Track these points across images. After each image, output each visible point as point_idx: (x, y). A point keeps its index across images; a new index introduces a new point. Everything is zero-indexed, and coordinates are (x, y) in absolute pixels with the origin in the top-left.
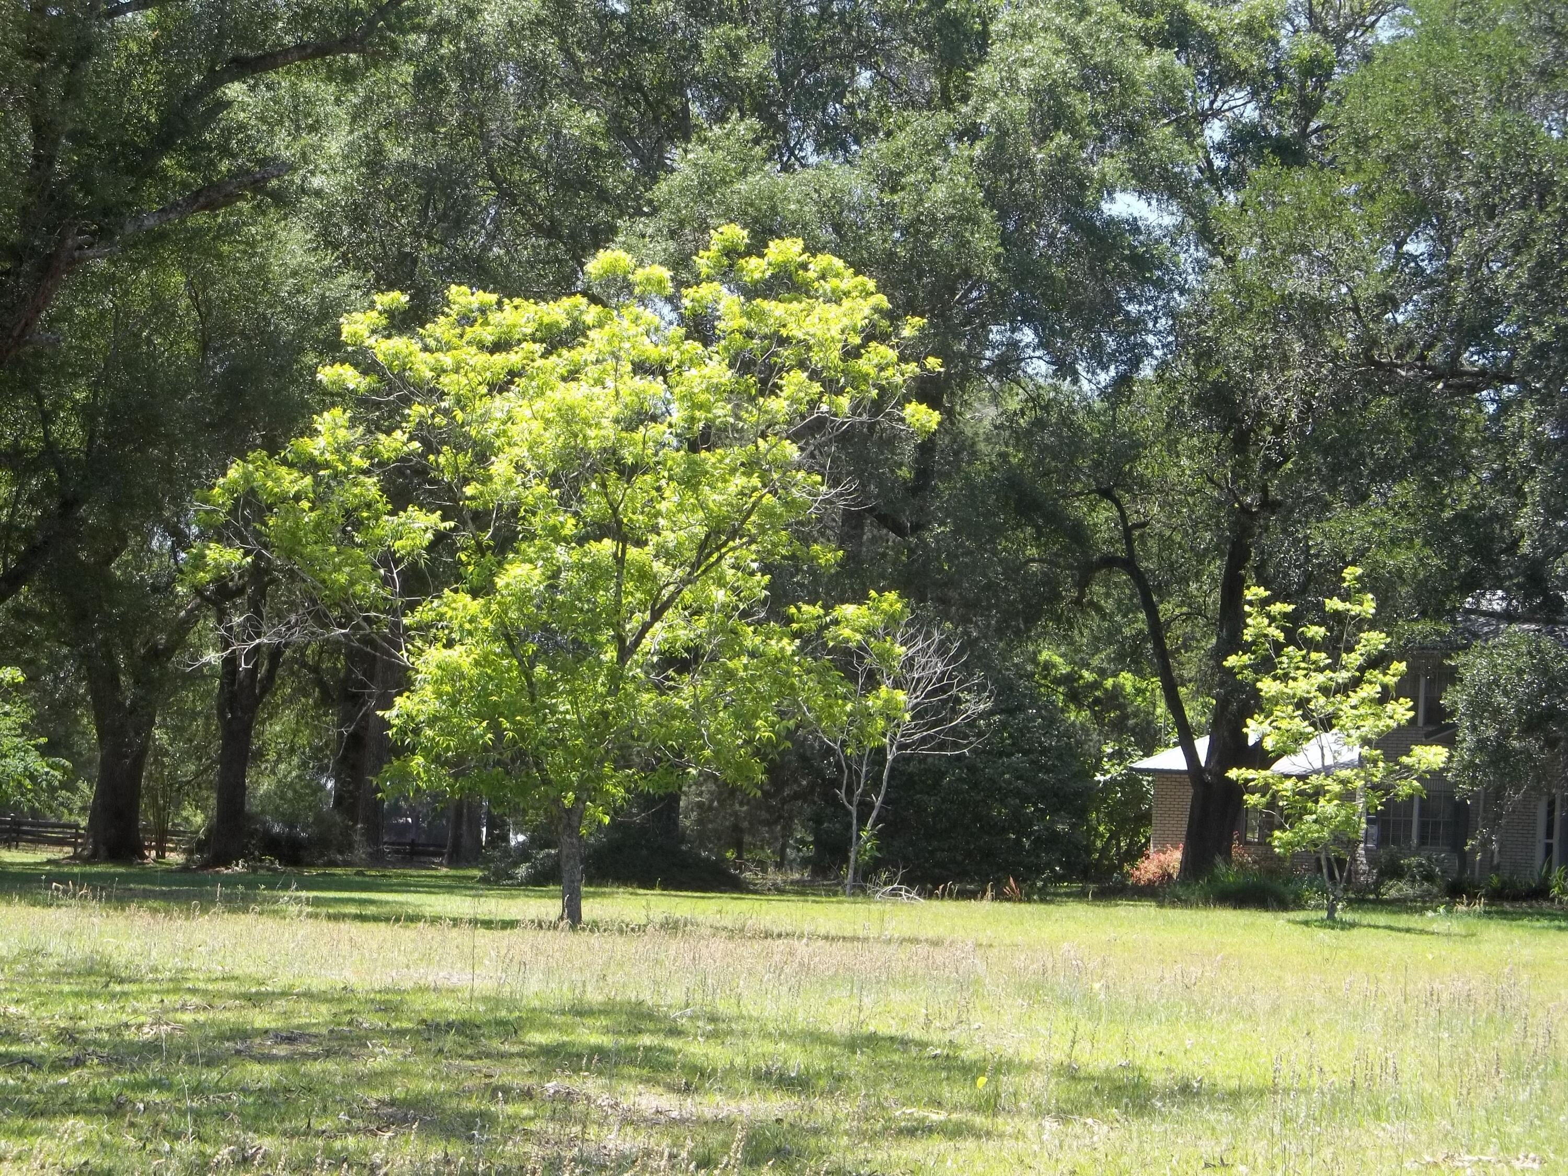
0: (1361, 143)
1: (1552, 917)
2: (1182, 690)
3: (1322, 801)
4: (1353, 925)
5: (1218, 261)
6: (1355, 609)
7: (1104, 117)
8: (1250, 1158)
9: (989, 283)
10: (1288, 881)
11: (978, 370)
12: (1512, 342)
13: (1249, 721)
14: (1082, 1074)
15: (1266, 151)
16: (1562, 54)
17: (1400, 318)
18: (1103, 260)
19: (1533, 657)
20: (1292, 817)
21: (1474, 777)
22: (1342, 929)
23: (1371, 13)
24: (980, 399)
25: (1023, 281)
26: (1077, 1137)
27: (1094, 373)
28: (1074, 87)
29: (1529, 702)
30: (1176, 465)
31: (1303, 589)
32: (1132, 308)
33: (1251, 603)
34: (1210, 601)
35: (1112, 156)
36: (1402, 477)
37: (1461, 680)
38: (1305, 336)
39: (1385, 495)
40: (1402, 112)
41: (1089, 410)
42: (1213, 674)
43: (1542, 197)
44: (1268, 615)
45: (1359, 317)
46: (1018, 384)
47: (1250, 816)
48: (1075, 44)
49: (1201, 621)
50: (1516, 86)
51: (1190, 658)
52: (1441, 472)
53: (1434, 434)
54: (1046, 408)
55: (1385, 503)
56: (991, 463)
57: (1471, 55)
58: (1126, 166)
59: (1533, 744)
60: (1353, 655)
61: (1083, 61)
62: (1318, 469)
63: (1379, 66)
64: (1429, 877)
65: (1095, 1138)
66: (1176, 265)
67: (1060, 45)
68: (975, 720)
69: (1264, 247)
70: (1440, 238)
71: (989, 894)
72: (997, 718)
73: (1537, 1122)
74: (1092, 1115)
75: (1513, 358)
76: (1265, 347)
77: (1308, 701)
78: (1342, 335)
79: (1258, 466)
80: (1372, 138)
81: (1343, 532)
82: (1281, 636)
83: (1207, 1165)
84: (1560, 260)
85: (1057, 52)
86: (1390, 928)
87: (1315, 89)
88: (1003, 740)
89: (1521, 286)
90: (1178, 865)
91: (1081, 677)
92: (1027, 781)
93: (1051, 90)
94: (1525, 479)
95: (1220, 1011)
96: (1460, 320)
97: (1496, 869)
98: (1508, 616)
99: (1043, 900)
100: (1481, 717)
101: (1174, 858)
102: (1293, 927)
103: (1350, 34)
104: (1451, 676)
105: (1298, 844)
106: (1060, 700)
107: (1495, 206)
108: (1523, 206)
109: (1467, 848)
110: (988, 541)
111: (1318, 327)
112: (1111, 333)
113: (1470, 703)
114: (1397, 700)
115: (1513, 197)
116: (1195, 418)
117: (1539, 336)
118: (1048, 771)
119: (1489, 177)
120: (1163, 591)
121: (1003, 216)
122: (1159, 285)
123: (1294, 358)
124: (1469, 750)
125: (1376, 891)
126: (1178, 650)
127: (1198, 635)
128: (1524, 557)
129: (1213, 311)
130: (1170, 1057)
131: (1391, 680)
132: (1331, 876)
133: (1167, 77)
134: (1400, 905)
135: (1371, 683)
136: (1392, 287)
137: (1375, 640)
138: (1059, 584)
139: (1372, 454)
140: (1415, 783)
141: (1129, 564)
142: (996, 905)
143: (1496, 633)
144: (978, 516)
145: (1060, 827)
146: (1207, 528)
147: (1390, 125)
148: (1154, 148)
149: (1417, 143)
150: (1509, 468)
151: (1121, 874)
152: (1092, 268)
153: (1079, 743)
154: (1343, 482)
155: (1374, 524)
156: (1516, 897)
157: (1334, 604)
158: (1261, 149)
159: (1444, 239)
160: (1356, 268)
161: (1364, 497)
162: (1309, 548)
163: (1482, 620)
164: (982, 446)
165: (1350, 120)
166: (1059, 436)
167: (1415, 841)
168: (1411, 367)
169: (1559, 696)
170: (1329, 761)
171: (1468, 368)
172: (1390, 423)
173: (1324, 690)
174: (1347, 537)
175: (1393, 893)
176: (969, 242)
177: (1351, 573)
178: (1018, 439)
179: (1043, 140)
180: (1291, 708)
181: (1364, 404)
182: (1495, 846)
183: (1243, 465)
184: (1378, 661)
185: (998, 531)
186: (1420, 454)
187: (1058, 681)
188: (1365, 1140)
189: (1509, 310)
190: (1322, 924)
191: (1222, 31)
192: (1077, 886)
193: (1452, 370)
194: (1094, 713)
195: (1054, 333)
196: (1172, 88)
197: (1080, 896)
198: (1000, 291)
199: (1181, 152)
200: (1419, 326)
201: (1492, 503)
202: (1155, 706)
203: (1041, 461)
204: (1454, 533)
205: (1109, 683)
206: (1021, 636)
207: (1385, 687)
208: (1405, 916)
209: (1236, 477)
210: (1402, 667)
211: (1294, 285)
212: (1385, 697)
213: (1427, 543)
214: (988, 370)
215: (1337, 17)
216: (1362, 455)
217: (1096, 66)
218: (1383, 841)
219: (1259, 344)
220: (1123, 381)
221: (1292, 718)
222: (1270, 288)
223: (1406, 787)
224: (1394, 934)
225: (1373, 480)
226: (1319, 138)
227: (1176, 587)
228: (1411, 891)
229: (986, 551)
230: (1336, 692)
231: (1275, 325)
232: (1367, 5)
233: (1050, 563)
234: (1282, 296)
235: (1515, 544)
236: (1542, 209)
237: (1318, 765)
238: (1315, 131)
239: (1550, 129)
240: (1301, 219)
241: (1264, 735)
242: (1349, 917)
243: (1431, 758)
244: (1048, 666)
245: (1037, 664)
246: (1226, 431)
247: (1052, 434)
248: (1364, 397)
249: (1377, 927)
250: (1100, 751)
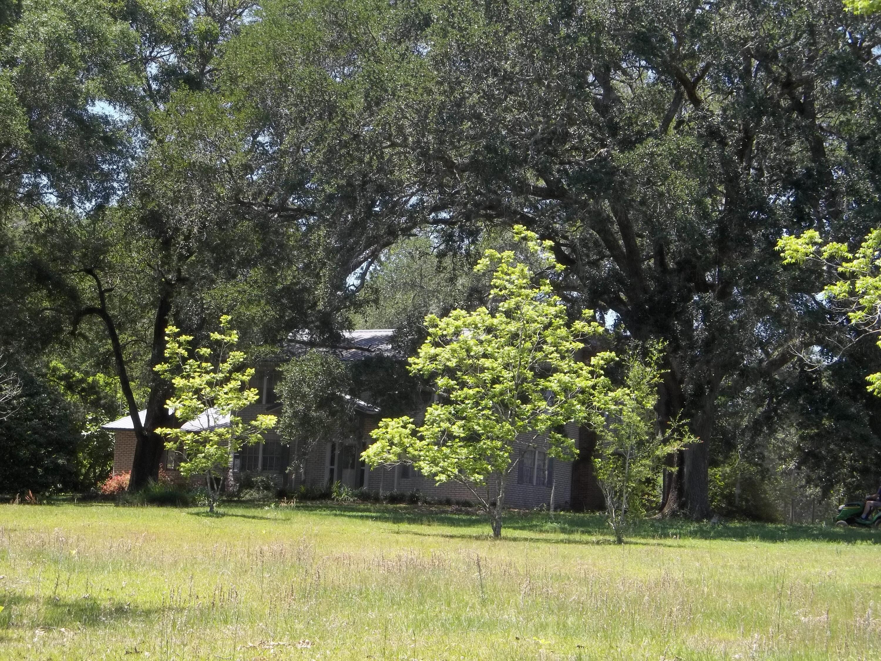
0: (234, 80)
1: (332, 508)
2: (132, 384)
3: (208, 446)
4: (223, 515)
5: (154, 142)
6: (227, 339)
7: (89, 57)
8: (152, 647)
9: (21, 150)
10: (190, 491)
11: (15, 199)
12: (314, 193)
13: (168, 402)
14: (62, 603)
15: (180, 82)
16: (341, 36)
17: (255, 178)
18: (88, 138)
19: (323, 366)
20: (191, 456)
21: (291, 432)
22: (218, 517)
23: (240, 8)
24: (17, 216)
25: (42, 149)
26: (54, 639)
27: (83, 203)
28: (71, 39)
29: (321, 391)
30: (129, 256)
31: (200, 327)
32: (105, 167)
33: (169, 336)
34: (148, 333)
35: (93, 80)
36: (255, 265)
37: (285, 379)
38: (202, 186)
39: (245, 276)
40: (256, 64)
41: (80, 225)
42: (149, 375)
43: (330, 114)
44: (178, 342)
45: (232, 176)
46: (39, 208)
47: (170, 454)
48: (72, 15)
49: (143, 345)
50: (318, 52)
51: (137, 366)
52: (276, 263)
53: (272, 242)
54: (54, 222)
55: (246, 280)
56: (22, 253)
57: (293, 34)
58: (101, 86)
59: (323, 414)
60: (225, 365)
61: (77, 25)
62: (208, 261)
63: (244, 37)
64: (267, 488)
65: (65, 640)
66: (130, 143)
67: (63, 15)
68: (10, 400)
69: (180, 134)
70: (276, 134)
71: (17, 500)
72: (24, 399)
73: (311, 622)
74: (65, 626)
75: (315, 201)
76: (179, 191)
77: (201, 390)
78: (223, 186)
79: (175, 258)
80: (240, 76)
81: (222, 296)
82: (186, 354)
83: (127, 653)
84: (340, 149)
85: (61, 19)
86: (244, 516)
87: (208, 48)
88: (27, 411)
89: (320, 162)
90: (128, 482)
91: (74, 376)
92: (41, 435)
93: (58, 40)
94: (321, 269)
95: (144, 565)
96: (287, 181)
97: (304, 482)
98: (311, 344)
99: (49, 503)
100: (295, 399)
101: (126, 478)
102: (190, 516)
103: (229, 18)
104: (278, 377)
105: (194, 470)
106: (62, 389)
107: (305, 118)
108: (321, 118)
109: (287, 471)
110: (20, 298)
111: (209, 181)
112: (92, 181)
113: (290, 391)
114: (249, 389)
115: (315, 113)
116: (140, 230)
117: (329, 190)
118: (53, 429)
119: (302, 102)
120: (121, 327)
121: (30, 110)
122: (120, 153)
123: (196, 198)
124: (289, 417)
125: (238, 496)
126: (130, 361)
127: (142, 353)
128: (320, 311)
129: (150, 170)
130: (113, 592)
131: (246, 378)
132: (212, 488)
133: (125, 37)
134: (251, 504)
135: (235, 380)
136: (250, 160)
137: (238, 356)
138: (61, 323)
139: (238, 253)
140: (259, 436)
141: (102, 312)
142: (21, 506)
143: (305, 353)
144: (14, 283)
145: (60, 461)
146: (147, 292)
147: (249, 70)
148: (118, 77)
149: (264, 80)
150: (312, 262)
151: (96, 488)
152: (82, 143)
153: (72, 413)
154: (222, 268)
155: (239, 292)
156: (313, 498)
157: (215, 336)
158: (178, 80)
159: (279, 135)
160: (231, 149)
161: (234, 277)
162: (203, 304)
163: (298, 345)
164: (18, 243)
165: (228, 66)
166: (62, 239)
167: (260, 467)
168: (260, 205)
169: (337, 388)
170: (212, 424)
171: (292, 207)
172: (249, 236)
173: (210, 384)
174: (224, 298)
175: (248, 497)
176: (9, 126)
177: (225, 318)
178: (38, 240)
179: (53, 69)
180: (191, 394)
181: (234, 225)
182: (302, 470)
183: (167, 258)
184: (240, 368)
185: (26, 292)
186: (265, 253)
187: (61, 378)
188: (218, 635)
189: (313, 175)
190: (207, 515)
191: (156, 12)
192: (70, 495)
193: (282, 208)
194: (82, 396)
195: (59, 179)
196: (128, 44)
197: (70, 501)
198: (27, 155)
199: (133, 80)
200: (264, 182)
201: (303, 281)
202: (116, 392)
203: (52, 253)
204: (283, 297)
205: (90, 379)
206: (39, 351)
207: (243, 382)
208: (253, 510)
209: (164, 264)
210: (253, 371)
211: (196, 157)
212: (243, 388)
213: (268, 303)
214: (21, 200)
215: (221, 9)
216: (233, 253)
217: (84, 28)
218: (242, 468)
219: (176, 189)
220: (100, 208)
221: (191, 399)
222: (183, 159)
223: (254, 438)
224: (246, 519)
225: (239, 267)
226: (211, 76)
227: (128, 325)
228: (257, 496)
229: (19, 303)
230: (216, 385)
231: (185, 179)
232: (237, 3)
233: (57, 310)
234: (189, 163)
235: (315, 304)
236: (330, 120)
237: (206, 426)
238: (209, 71)
239: (336, 76)
240: (200, 120)
241: (176, 409)
242: (221, 510)
243: (267, 421)
244: (55, 369)
245: (49, 369)
246: (158, 238)
247: (58, 237)
248: (234, 221)
249: (237, 516)
250: (84, 418)
